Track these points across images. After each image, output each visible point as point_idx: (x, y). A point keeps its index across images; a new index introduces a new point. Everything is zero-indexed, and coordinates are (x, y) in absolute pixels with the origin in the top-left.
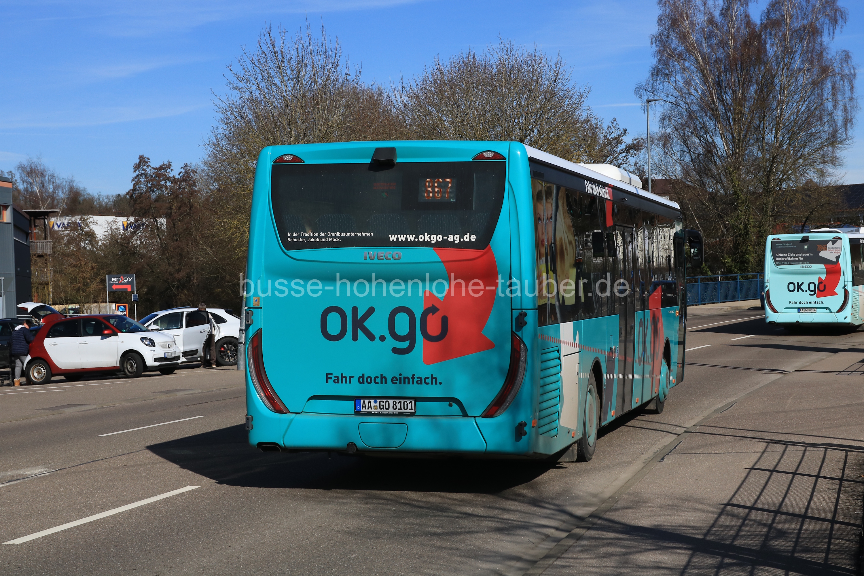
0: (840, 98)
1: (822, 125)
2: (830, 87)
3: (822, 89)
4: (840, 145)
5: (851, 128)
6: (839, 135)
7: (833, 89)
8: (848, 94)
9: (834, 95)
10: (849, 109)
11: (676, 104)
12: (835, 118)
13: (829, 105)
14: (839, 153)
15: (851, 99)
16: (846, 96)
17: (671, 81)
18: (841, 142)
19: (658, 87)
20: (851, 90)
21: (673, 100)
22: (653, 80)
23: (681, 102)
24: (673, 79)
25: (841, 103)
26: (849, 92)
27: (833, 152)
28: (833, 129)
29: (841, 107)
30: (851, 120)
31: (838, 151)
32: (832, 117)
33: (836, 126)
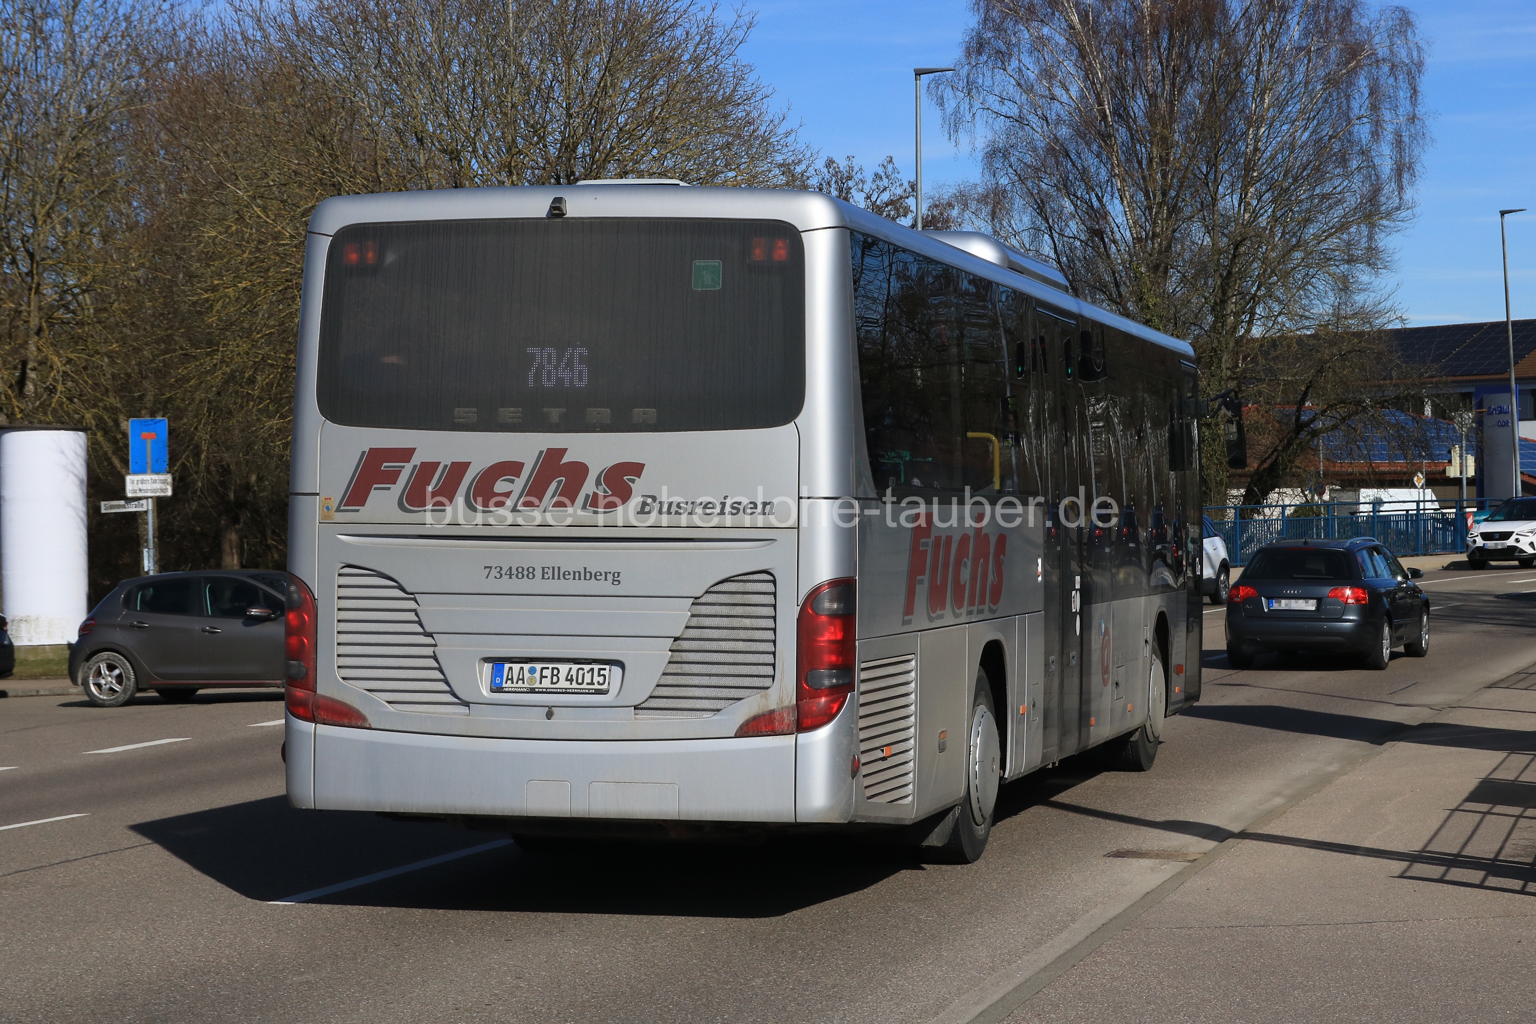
0: (1387, 115)
1: (1347, 176)
2: (1366, 92)
3: (1348, 97)
4: (1384, 222)
5: (1412, 183)
6: (1383, 199)
7: (1371, 93)
8: (1405, 107)
9: (1374, 108)
10: (1406, 139)
11: (1020, 120)
12: (1377, 161)
13: (1363, 132)
14: (1384, 241)
15: (1412, 119)
16: (1401, 111)
17: (1009, 69)
18: (1388, 215)
19: (980, 81)
20: (1411, 97)
21: (1014, 111)
22: (969, 63)
23: (1030, 117)
24: (1014, 63)
25: (1389, 127)
26: (1408, 102)
27: (1370, 238)
28: (1372, 185)
29: (1388, 135)
30: (1410, 168)
31: (1382, 235)
32: (1370, 159)
33: (1378, 177)
